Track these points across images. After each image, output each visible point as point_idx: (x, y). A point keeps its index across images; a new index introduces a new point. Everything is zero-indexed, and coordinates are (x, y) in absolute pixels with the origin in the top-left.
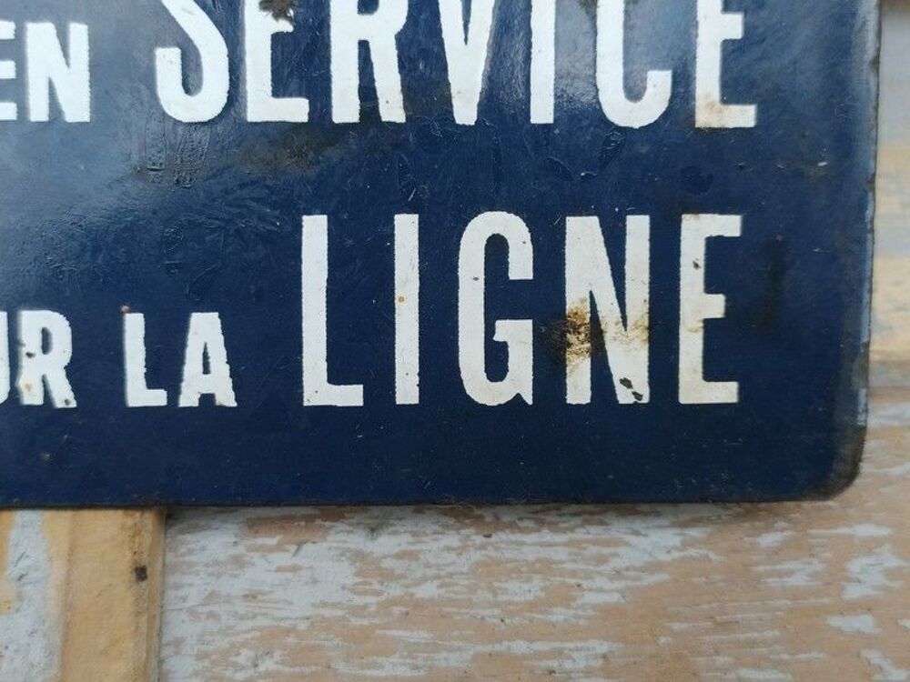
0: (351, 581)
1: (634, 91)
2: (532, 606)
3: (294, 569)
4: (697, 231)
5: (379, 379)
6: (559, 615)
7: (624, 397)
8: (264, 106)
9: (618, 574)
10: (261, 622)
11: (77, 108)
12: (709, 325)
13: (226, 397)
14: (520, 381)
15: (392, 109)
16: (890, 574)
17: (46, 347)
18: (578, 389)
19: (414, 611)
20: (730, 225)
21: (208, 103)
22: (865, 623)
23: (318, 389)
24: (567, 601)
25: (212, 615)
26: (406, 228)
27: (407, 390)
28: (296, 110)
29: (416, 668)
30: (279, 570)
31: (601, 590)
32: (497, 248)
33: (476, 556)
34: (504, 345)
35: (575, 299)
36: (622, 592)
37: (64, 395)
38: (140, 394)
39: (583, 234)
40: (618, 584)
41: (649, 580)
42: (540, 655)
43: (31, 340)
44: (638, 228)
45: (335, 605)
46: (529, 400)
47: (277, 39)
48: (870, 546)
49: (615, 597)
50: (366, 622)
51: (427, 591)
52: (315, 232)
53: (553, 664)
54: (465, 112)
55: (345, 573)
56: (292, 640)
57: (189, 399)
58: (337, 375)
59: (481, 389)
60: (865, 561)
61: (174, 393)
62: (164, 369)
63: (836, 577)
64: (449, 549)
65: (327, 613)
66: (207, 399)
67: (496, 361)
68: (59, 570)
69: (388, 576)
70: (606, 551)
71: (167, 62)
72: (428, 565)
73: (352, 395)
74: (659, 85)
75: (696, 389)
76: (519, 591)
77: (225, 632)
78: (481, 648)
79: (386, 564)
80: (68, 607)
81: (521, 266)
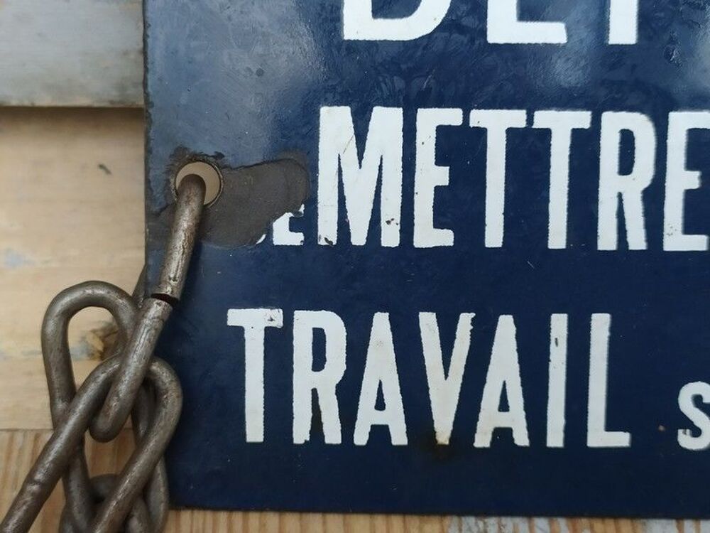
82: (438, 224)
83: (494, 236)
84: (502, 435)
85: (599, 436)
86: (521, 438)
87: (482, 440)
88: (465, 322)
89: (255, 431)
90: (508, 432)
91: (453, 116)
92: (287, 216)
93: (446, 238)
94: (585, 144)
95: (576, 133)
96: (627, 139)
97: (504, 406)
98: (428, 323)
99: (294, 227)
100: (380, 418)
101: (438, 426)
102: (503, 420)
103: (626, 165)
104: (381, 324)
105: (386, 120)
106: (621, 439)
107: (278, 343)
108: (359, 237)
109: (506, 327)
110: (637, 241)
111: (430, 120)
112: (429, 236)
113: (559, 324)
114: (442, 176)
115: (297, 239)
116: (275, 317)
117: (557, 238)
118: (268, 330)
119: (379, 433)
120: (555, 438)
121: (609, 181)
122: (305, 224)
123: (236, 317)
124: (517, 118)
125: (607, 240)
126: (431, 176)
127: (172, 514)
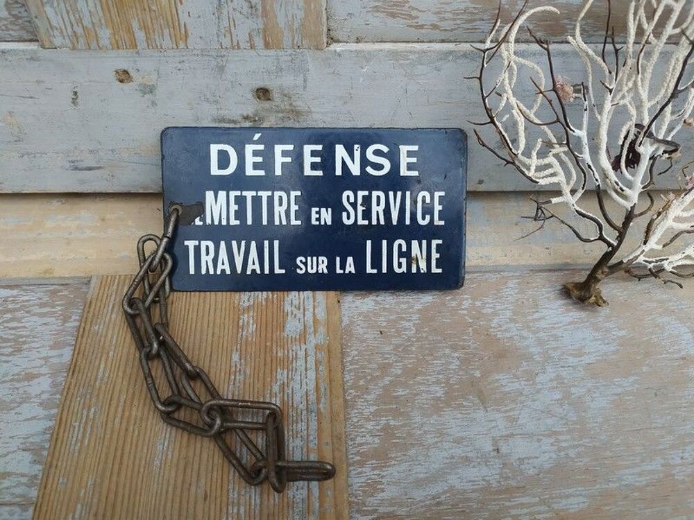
1: (424, 218)
2: (406, 309)
3: (364, 302)
4: (435, 243)
5: (380, 269)
6: (411, 310)
7: (422, 271)
8: (361, 222)
9: (422, 303)
10: (359, 311)
11: (329, 223)
12: (437, 259)
13: (353, 272)
14: (404, 269)
15: (382, 222)
16: (470, 304)
17: (323, 263)
18: (414, 270)
19: (385, 309)
20: (440, 242)
21: (351, 222)
22: (465, 312)
23: (369, 270)
24: (412, 308)
25: (349, 310)
26: (384, 242)
27: (384, 270)
28: (366, 222)
29: (386, 319)
30: (361, 302)
31: (418, 306)
32: (400, 246)
33: (396, 300)
34: (401, 263)
35: (413, 255)
37: (326, 271)
38: (339, 271)
39: (415, 243)
40: (421, 305)
41: (426, 305)
42: (407, 317)
43: (320, 262)
44: (424, 242)
45: (372, 309)
46: (405, 271)
47: (363, 211)
48: (467, 299)
49: (421, 308)
50: (377, 311)
51: (387, 306)
52: (369, 243)
53: (410, 318)
54: (395, 223)
55: (373, 303)
56: (364, 314)
57: (347, 272)
58: (372, 268)
59: (397, 270)
60: (465, 302)
61: (344, 271)
62: (343, 267)
63: (460, 304)
64: (391, 299)
65: (370, 310)
66: (350, 272)
67: (400, 265)
68: (325, 302)
69: (380, 304)
70: (419, 299)
71: (344, 214)
72: (387, 302)
73: (375, 271)
74: (428, 217)
75: (435, 270)
76: (403, 306)
77: (352, 313)
78: (397, 316)
79: (380, 302)
80: (327, 307)
81: (404, 249)
82: (236, 219)
83: (249, 222)
84: (254, 271)
85: (277, 271)
86: (258, 272)
87: (249, 272)
88: (243, 243)
89: (192, 271)
90: (255, 270)
91: (238, 193)
92: (198, 218)
93: (238, 222)
94: (271, 199)
95: (268, 197)
96: (281, 198)
97: (254, 264)
98: (234, 243)
99: (200, 220)
100: (223, 267)
101: (238, 269)
102: (254, 267)
103: (281, 204)
104: (223, 244)
105: (222, 194)
106: (283, 271)
107: (197, 249)
108: (216, 223)
109: (253, 244)
110: (284, 222)
111: (233, 194)
112: (234, 222)
113: (266, 243)
114: (236, 207)
115: (201, 223)
116: (197, 243)
117: (265, 222)
118: (195, 246)
119: (223, 271)
120: (267, 271)
121: (277, 208)
122: (203, 219)
123: (186, 243)
124: (254, 193)
125: (277, 223)
126: (234, 208)
127: (172, 293)
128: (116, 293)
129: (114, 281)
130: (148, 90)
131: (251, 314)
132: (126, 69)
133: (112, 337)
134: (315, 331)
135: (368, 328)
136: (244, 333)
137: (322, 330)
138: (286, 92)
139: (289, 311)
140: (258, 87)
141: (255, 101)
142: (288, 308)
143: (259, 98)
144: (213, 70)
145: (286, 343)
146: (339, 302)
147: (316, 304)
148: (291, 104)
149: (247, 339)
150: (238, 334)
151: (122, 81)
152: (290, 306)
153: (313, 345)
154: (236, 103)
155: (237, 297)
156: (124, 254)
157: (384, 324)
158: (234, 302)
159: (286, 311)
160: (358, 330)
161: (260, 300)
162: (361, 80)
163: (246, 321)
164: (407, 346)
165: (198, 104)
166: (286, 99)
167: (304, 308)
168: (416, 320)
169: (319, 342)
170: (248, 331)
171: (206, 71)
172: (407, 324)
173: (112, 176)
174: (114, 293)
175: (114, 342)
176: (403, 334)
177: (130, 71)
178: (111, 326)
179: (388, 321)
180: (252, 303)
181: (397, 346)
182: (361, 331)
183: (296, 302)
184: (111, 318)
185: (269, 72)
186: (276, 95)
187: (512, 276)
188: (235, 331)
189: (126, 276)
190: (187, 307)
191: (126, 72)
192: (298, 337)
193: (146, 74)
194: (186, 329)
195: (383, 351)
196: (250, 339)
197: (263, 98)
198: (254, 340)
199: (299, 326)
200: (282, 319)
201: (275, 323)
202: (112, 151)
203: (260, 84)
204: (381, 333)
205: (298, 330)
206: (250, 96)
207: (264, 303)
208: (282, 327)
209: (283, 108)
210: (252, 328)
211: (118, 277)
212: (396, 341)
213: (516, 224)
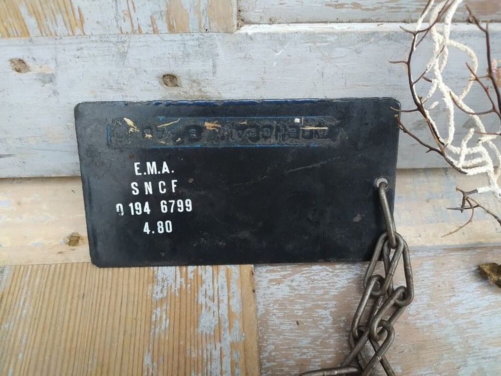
0: (289, 290)
2: (322, 295)
3: (279, 288)
6: (326, 297)
9: (336, 289)
10: (274, 299)
19: (301, 296)
24: (328, 294)
25: (265, 298)
29: (302, 307)
30: (276, 289)
31: (334, 292)
33: (311, 285)
36: (338, 292)
40: (336, 291)
41: (342, 290)
42: (323, 304)
45: (287, 295)
49: (336, 293)
50: (292, 298)
51: (303, 292)
53: (326, 306)
56: (279, 302)
64: (306, 284)
65: (286, 297)
68: (240, 291)
70: (335, 284)
72: (302, 288)
78: (313, 303)
79: (295, 287)
80: (242, 298)
128: (28, 285)
129: (27, 271)
130: (47, 79)
131: (164, 307)
132: (21, 58)
133: (22, 337)
134: (230, 327)
135: (284, 317)
136: (157, 330)
137: (237, 324)
138: (194, 78)
139: (204, 303)
140: (164, 73)
141: (163, 88)
142: (202, 299)
143: (167, 85)
144: (113, 56)
145: (200, 341)
146: (254, 291)
147: (231, 295)
148: (200, 90)
149: (159, 337)
150: (150, 331)
151: (19, 71)
152: (204, 297)
153: (228, 343)
154: (142, 90)
155: (150, 288)
156: (37, 241)
157: (300, 313)
158: (147, 294)
159: (200, 303)
160: (274, 321)
161: (173, 290)
162: (275, 63)
163: (159, 316)
164: (326, 338)
165: (101, 92)
166: (195, 85)
167: (218, 299)
168: (332, 307)
169: (235, 339)
170: (161, 327)
171: (107, 57)
172: (322, 312)
173: (24, 162)
174: (26, 286)
175: (24, 341)
176: (321, 324)
177: (25, 60)
178: (22, 322)
179: (305, 309)
180: (165, 295)
181: (315, 339)
182: (277, 321)
183: (210, 293)
184: (21, 315)
185: (175, 58)
186: (184, 82)
187: (427, 257)
188: (147, 328)
189: (38, 265)
190: (99, 301)
191: (21, 61)
192: (212, 333)
193: (43, 63)
194: (97, 326)
195: (300, 344)
196: (163, 337)
197: (171, 85)
198: (167, 338)
199: (214, 321)
200: (196, 313)
201: (188, 318)
202: (20, 139)
203: (167, 70)
204: (298, 324)
205: (213, 325)
206: (156, 83)
207: (177, 294)
208: (197, 323)
209: (192, 94)
210: (165, 324)
211: (30, 267)
212: (313, 333)
213: (428, 201)
